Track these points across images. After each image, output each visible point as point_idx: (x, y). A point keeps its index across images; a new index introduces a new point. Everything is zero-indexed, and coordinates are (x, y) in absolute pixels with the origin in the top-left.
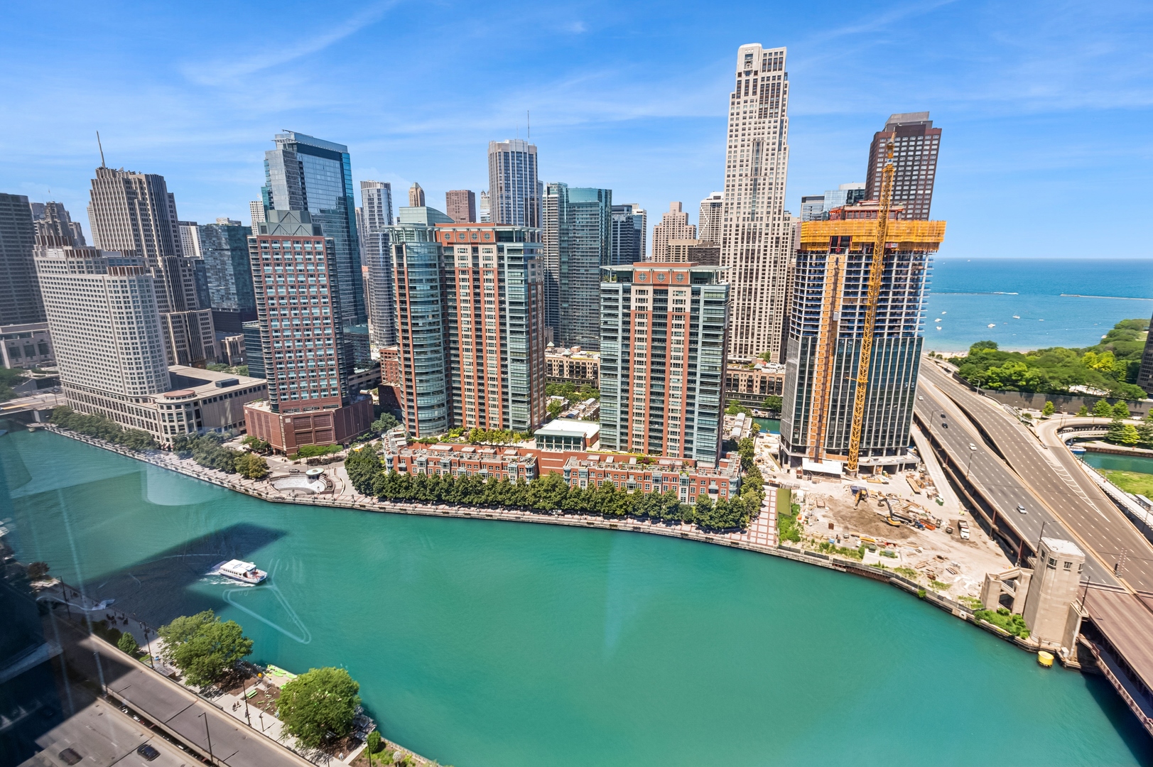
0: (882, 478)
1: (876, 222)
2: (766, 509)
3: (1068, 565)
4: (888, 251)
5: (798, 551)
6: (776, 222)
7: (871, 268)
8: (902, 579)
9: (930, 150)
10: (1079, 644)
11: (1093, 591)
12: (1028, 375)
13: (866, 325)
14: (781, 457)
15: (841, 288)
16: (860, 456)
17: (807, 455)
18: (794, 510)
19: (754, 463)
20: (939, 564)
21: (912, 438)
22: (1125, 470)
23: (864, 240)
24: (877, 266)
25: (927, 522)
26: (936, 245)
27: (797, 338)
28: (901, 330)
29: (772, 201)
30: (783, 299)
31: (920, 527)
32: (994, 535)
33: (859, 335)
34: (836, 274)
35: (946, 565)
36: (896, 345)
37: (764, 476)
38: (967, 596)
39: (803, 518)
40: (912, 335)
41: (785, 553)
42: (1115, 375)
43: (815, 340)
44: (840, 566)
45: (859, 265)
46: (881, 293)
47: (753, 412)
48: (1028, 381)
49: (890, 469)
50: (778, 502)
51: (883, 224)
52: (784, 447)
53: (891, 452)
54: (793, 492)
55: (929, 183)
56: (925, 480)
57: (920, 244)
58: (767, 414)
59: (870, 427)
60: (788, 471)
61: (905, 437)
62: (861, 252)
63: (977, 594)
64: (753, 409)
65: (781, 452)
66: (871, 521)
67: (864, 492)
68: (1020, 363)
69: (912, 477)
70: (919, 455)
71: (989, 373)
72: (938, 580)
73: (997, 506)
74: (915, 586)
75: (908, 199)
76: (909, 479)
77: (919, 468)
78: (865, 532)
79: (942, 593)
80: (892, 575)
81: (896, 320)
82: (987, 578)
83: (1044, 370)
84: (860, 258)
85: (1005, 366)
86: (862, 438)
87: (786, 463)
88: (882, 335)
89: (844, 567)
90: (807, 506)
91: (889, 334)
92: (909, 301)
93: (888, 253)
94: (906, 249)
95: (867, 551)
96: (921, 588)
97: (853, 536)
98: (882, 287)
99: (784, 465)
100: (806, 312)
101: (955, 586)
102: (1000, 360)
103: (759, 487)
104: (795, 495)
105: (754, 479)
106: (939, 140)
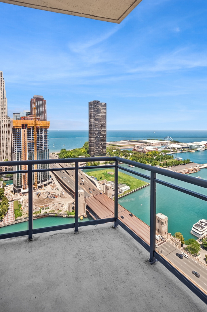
0: (44, 188)
1: (33, 121)
2: (10, 210)
3: (82, 194)
4: (37, 128)
5: (22, 219)
6: (5, 120)
7: (34, 133)
8: (51, 214)
9: (44, 105)
10: (86, 211)
11: (87, 199)
12: (72, 155)
13: (35, 148)
14: (14, 191)
15: (27, 138)
16: (37, 184)
17: (23, 188)
18: (20, 206)
19: (5, 196)
20: (59, 206)
21: (50, 175)
22: (89, 172)
23: (31, 125)
24: (35, 132)
25: (56, 196)
26: (48, 127)
27: (15, 153)
28: (44, 148)
29: (3, 113)
30: (11, 142)
31: (54, 198)
32: (69, 194)
33: (33, 150)
34: (25, 135)
35: (61, 205)
36: (43, 152)
37: (8, 199)
38: (66, 211)
39: (23, 208)
40: (46, 149)
41: (17, 222)
42: (86, 153)
43: (21, 153)
44: (35, 218)
45: (31, 132)
46: (37, 139)
47: (3, 179)
48: (72, 156)
49: (46, 185)
50: (14, 206)
51: (35, 122)
52: (15, 188)
53: (46, 180)
54: (19, 201)
55: (45, 112)
56: (55, 185)
57: (45, 127)
58: (8, 179)
59: (39, 175)
60: (17, 195)
61: (48, 175)
62: (31, 128)
63: (67, 209)
64: (3, 178)
65: (14, 189)
66: (42, 201)
67: (40, 194)
68: (70, 153)
69: (51, 185)
70: (52, 179)
71: (65, 156)
72: (59, 210)
73: (69, 186)
74: (54, 214)
75: (41, 116)
76: (51, 186)
77: (53, 183)
78: (41, 205)
79: (61, 213)
80: (49, 214)
81: (42, 146)
82: (69, 204)
83: (74, 154)
84: (31, 130)
86: (38, 179)
87: (16, 192)
88: (39, 150)
89: (36, 217)
90: (24, 204)
91: (41, 149)
92: (45, 140)
93: (38, 129)
94: (42, 127)
95: (42, 210)
96: (56, 214)
97: (38, 207)
98: (37, 137)
99: (15, 193)
100: (17, 146)
101: (63, 210)
102: (66, 153)
103: (7, 203)
104: (20, 202)
105: (5, 201)
106: (46, 103)
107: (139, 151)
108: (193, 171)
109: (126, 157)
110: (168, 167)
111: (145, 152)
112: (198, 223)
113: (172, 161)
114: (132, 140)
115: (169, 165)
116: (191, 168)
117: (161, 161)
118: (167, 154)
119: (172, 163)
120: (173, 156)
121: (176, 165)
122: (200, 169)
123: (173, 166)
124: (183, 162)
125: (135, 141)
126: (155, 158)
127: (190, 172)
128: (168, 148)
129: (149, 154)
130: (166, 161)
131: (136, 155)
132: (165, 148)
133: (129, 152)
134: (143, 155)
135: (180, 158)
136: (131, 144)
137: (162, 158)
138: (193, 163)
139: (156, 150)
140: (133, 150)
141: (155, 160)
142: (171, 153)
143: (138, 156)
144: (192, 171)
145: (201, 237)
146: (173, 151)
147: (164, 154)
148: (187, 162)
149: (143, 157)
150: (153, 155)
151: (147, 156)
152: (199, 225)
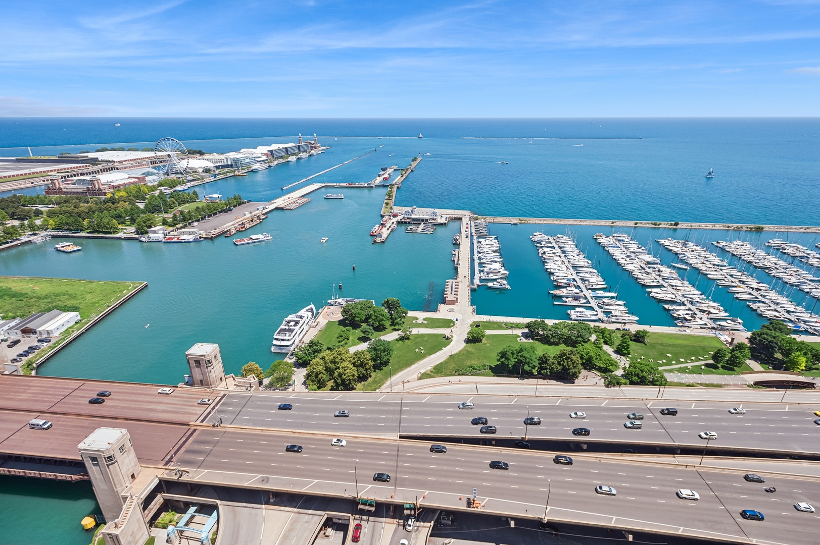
107: (74, 193)
108: (252, 221)
109: (26, 222)
110: (190, 224)
111: (100, 192)
112: (282, 327)
113: (198, 208)
114: (32, 157)
115: (190, 219)
116: (248, 215)
117: (166, 212)
118: (177, 188)
119: (199, 212)
120: (195, 193)
121: (209, 216)
122: (266, 213)
123: (202, 219)
124: (225, 204)
125: (47, 158)
126: (141, 206)
127: (247, 226)
128: (176, 173)
129: (116, 197)
130: (180, 208)
131: (71, 208)
132: (167, 174)
133: (32, 201)
134: (97, 204)
135: (216, 196)
136: (33, 170)
137: (165, 203)
138: (248, 202)
139: (140, 182)
140: (47, 193)
141: (143, 212)
142: (189, 184)
143: (76, 210)
144: (251, 223)
145: (292, 349)
146: (191, 178)
147: (169, 191)
148: (235, 203)
149: (101, 210)
150: (131, 198)
151: (113, 203)
152: (285, 330)
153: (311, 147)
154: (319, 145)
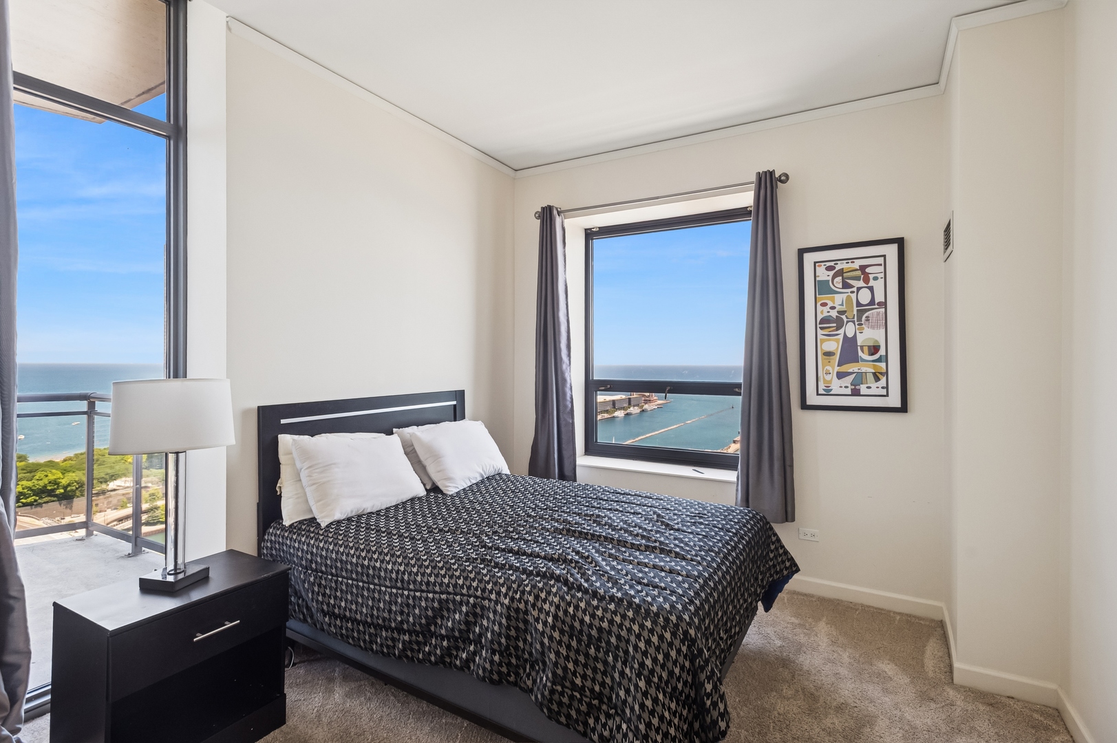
68: (54, 471)
85: (37, 477)
102: (30, 472)
153: (645, 400)
154: (655, 398)
